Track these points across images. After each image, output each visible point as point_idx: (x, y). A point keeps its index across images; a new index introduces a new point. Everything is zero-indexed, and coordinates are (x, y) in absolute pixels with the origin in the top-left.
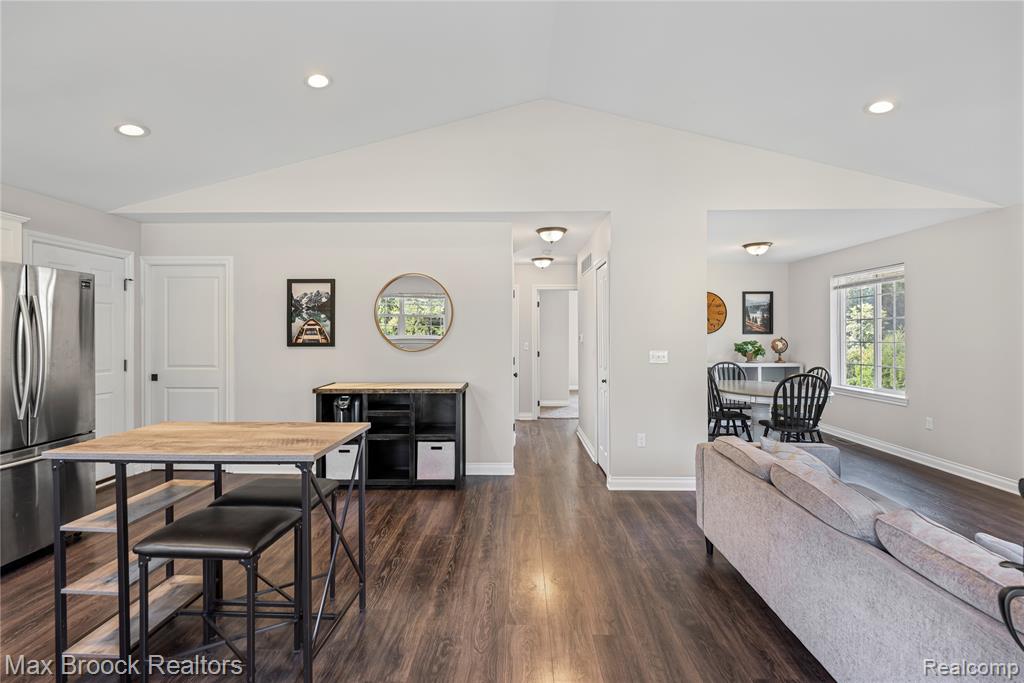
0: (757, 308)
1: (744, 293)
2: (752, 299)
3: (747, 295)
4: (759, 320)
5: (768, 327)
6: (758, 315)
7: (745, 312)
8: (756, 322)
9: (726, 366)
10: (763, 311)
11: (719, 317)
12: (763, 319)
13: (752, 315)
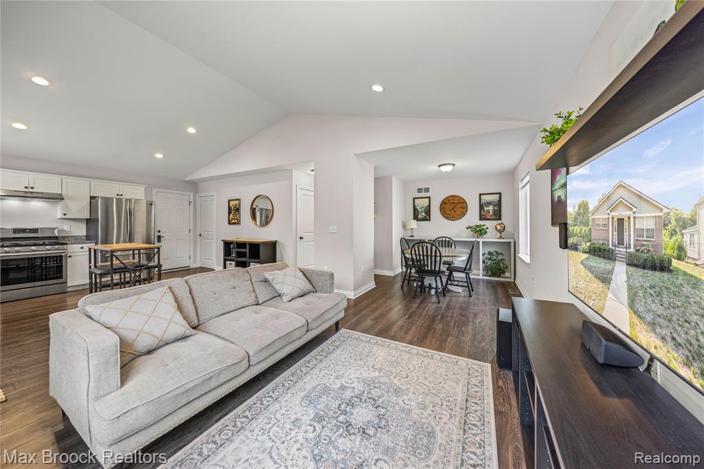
0: (489, 203)
1: (480, 195)
2: (486, 198)
3: (482, 196)
4: (491, 212)
5: (498, 215)
6: (491, 208)
7: (481, 207)
8: (489, 212)
9: (444, 239)
10: (494, 206)
11: (462, 210)
12: (494, 211)
13: (486, 209)
